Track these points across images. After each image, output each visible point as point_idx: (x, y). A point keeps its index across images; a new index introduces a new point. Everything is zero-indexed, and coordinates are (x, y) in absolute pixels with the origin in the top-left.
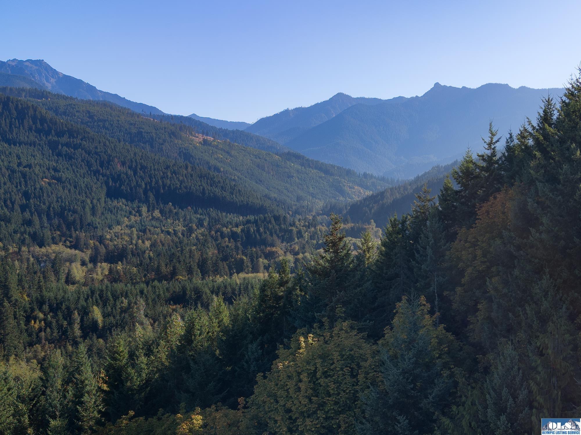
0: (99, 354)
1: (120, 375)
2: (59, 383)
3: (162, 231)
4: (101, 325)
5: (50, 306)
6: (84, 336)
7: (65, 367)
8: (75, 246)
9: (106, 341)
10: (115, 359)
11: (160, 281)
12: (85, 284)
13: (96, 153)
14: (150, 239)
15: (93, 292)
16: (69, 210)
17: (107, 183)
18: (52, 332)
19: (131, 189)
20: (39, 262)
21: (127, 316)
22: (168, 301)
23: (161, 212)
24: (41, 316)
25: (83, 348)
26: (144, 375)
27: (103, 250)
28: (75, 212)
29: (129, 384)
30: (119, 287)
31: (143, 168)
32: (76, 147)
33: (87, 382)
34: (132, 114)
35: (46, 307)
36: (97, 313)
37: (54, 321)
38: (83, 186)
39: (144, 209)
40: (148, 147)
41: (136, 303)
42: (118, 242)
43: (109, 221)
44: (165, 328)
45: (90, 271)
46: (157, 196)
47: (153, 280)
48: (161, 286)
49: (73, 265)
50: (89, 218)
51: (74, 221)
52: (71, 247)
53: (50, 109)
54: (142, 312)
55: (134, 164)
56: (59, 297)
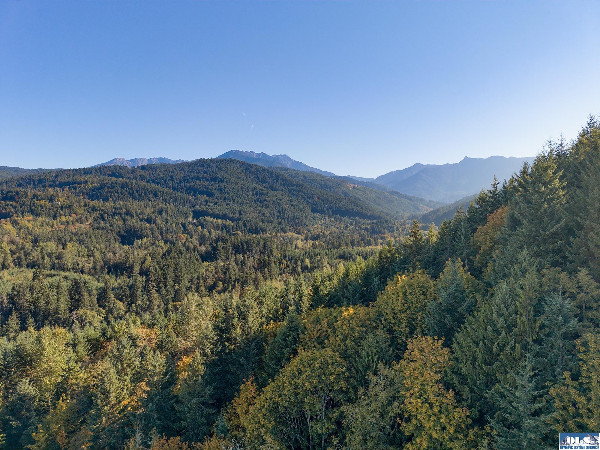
0: (309, 279)
1: (318, 289)
2: (292, 291)
3: (335, 227)
4: (309, 267)
5: (289, 258)
6: (302, 272)
7: (295, 284)
8: (299, 233)
9: (311, 273)
10: (316, 282)
11: (334, 249)
12: (303, 249)
13: (307, 194)
14: (330, 230)
15: (306, 253)
16: (296, 218)
17: (312, 206)
18: (290, 269)
19: (322, 209)
20: (284, 240)
21: (320, 263)
22: (337, 258)
23: (334, 219)
24: (285, 262)
25: (302, 276)
26: (328, 289)
27: (310, 235)
28: (298, 219)
29: (321, 293)
30: (317, 251)
31: (327, 199)
32: (299, 191)
33: (304, 291)
34: (323, 176)
35: (287, 259)
36: (307, 262)
37: (290, 264)
38: (302, 208)
39: (327, 217)
40: (329, 190)
41: (324, 258)
42: (316, 232)
43: (313, 222)
44: (336, 269)
45: (305, 244)
46: (333, 212)
47: (331, 248)
48: (335, 251)
49: (298, 241)
50: (304, 221)
51: (298, 222)
52: (297, 234)
53: (289, 175)
54: (326, 262)
55: (323, 198)
56: (292, 254)
